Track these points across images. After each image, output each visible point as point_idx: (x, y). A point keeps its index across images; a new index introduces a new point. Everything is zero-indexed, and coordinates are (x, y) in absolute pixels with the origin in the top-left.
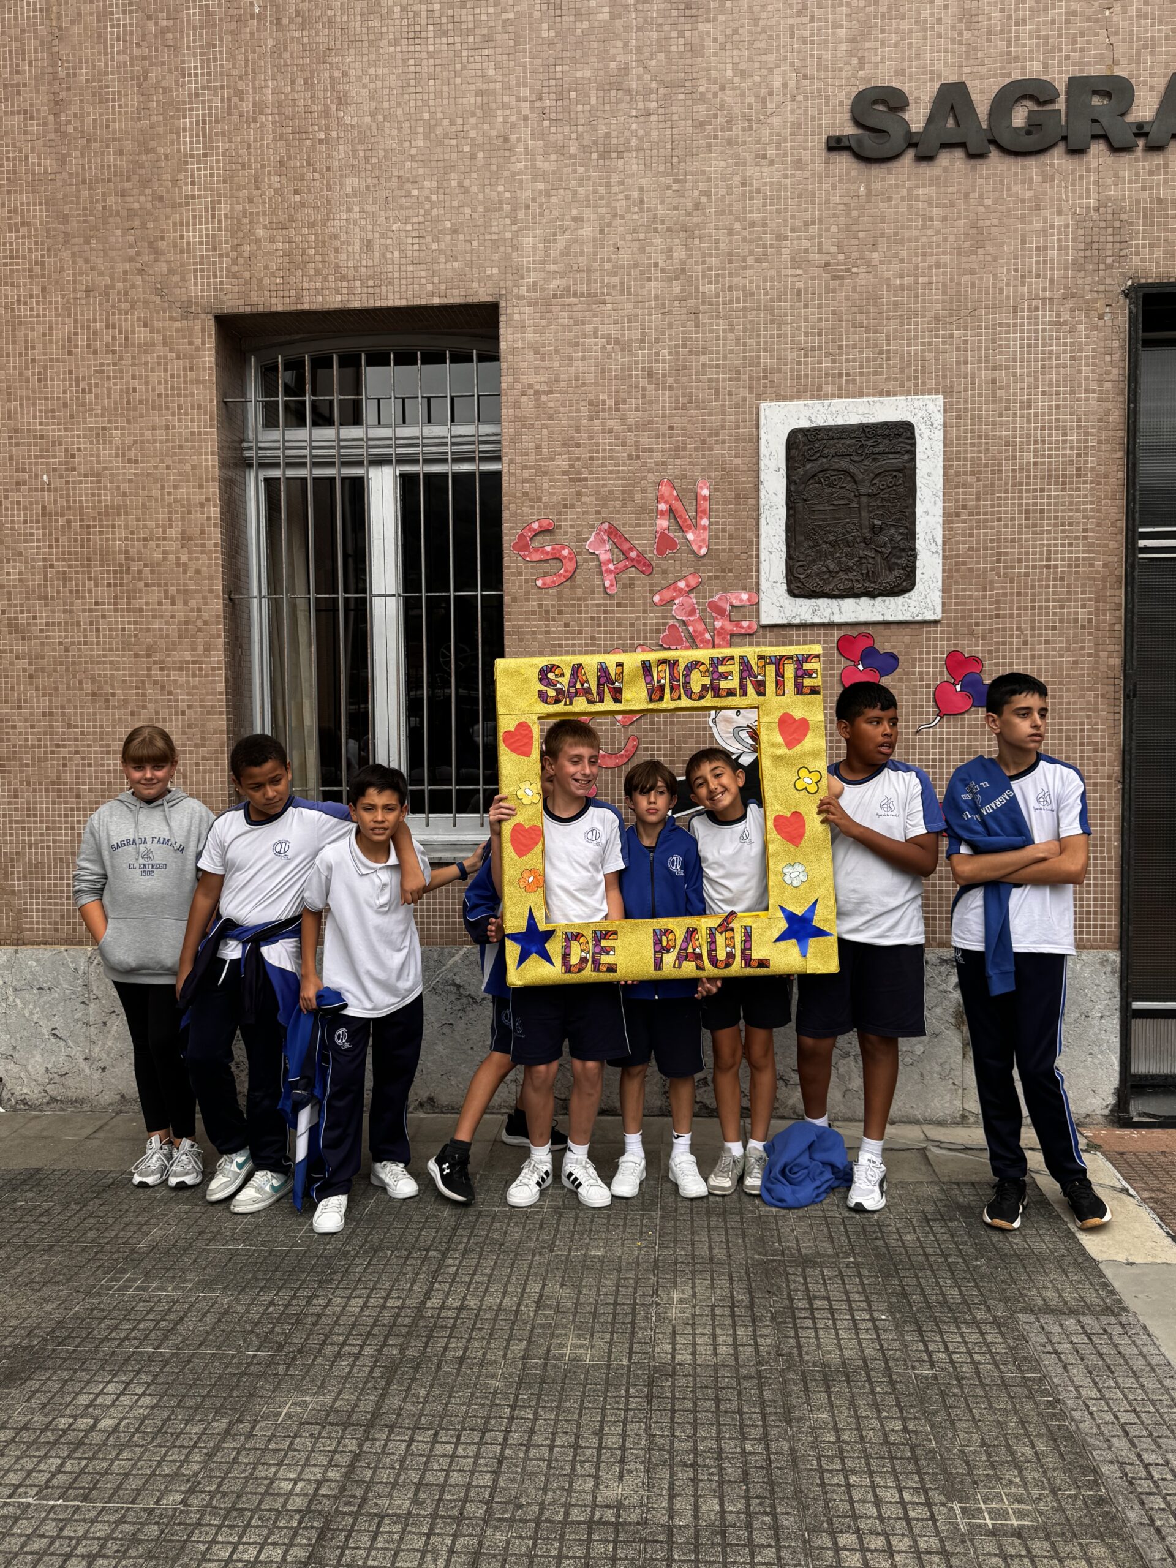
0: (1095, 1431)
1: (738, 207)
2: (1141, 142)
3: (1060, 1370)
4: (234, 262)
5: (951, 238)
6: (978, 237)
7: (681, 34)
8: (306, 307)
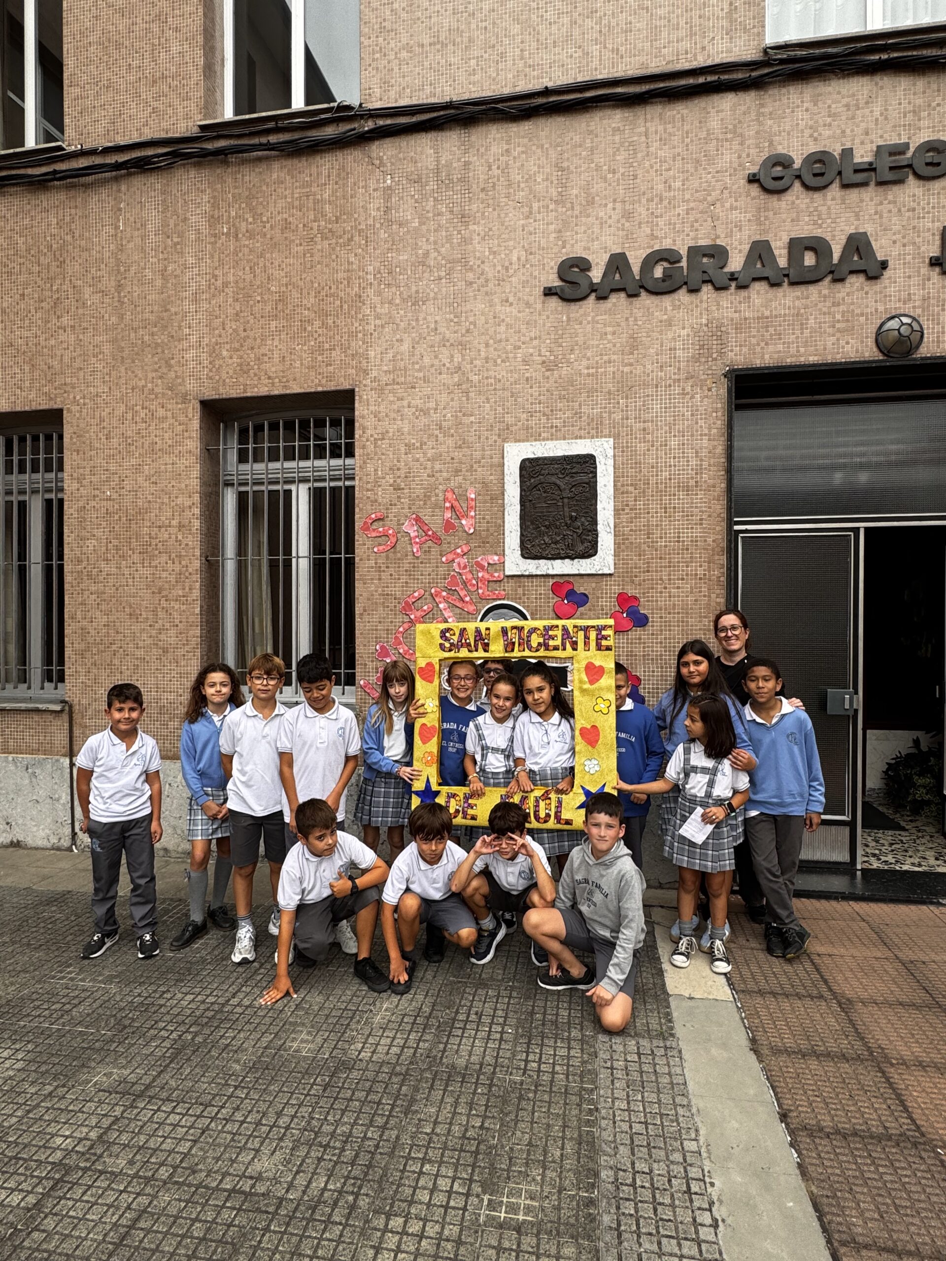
0: (611, 1138)
1: (491, 331)
2: (733, 284)
3: (609, 1083)
4: (211, 371)
6: (634, 344)
8: (249, 394)
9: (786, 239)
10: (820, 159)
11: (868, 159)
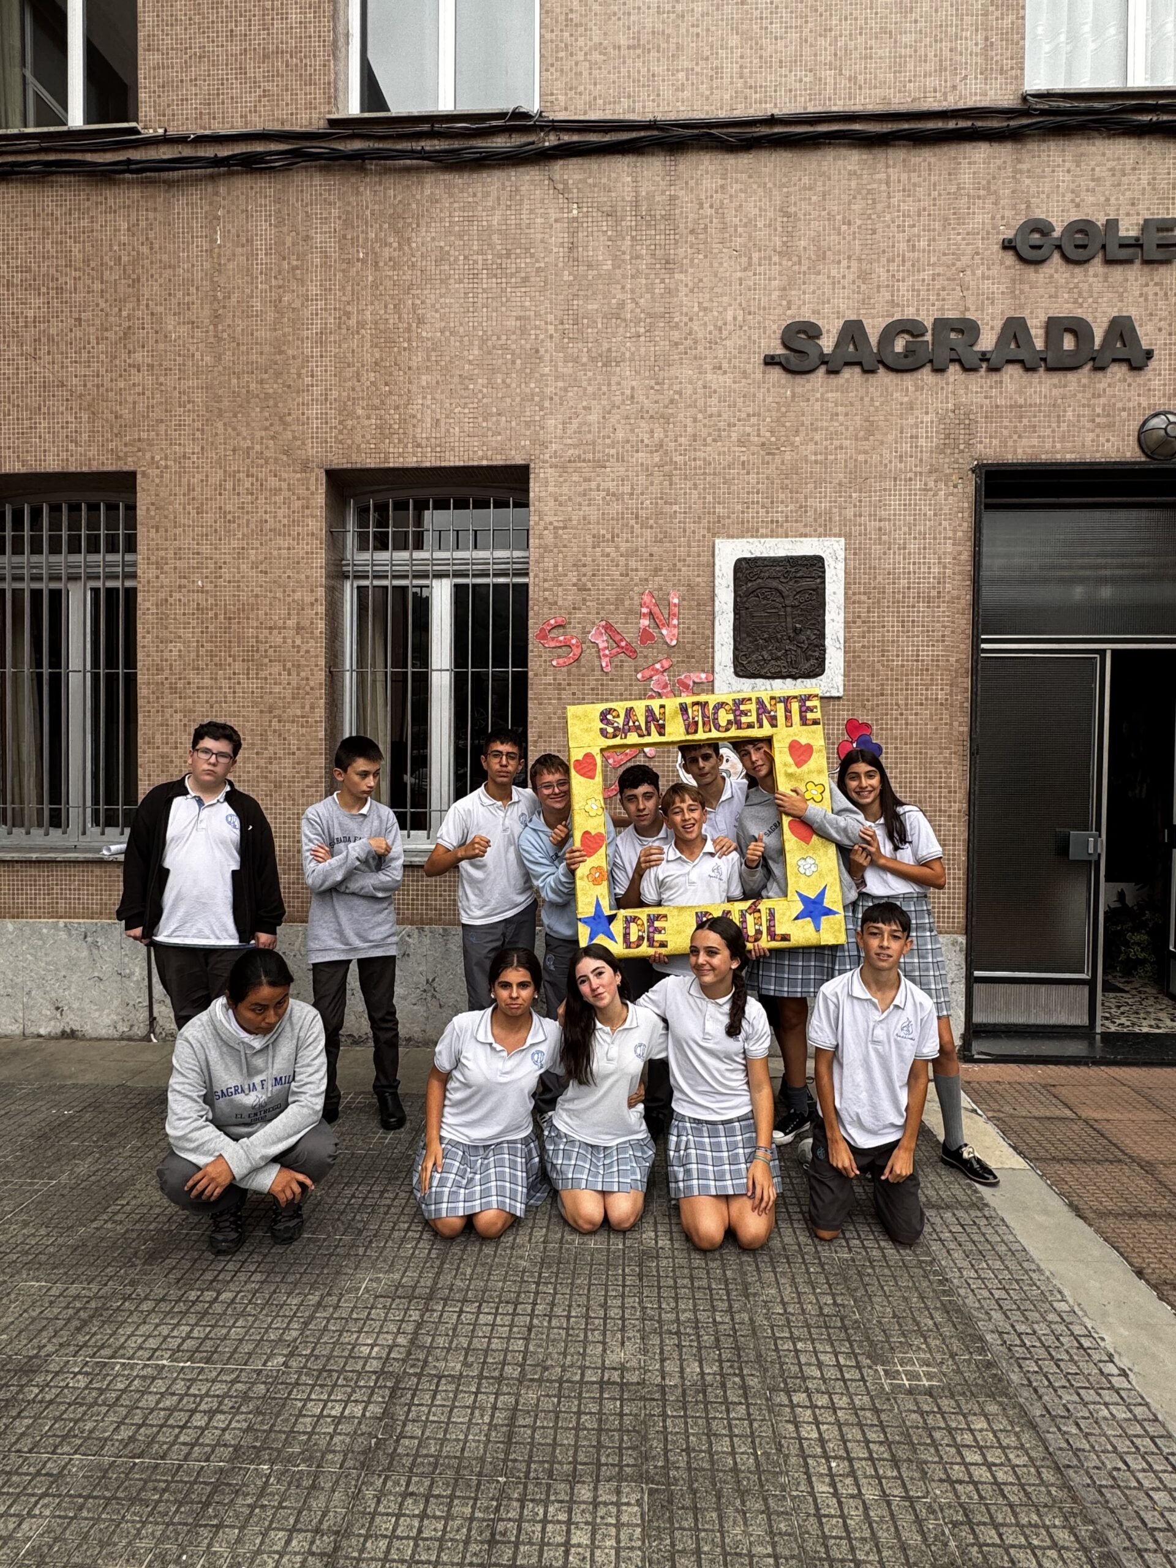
0: (977, 1305)
1: (700, 403)
2: (984, 365)
3: (945, 1254)
4: (341, 432)
5: (851, 428)
6: (870, 428)
7: (663, 281)
8: (391, 465)
9: (1043, 318)
10: (1082, 228)
11: (1133, 233)
